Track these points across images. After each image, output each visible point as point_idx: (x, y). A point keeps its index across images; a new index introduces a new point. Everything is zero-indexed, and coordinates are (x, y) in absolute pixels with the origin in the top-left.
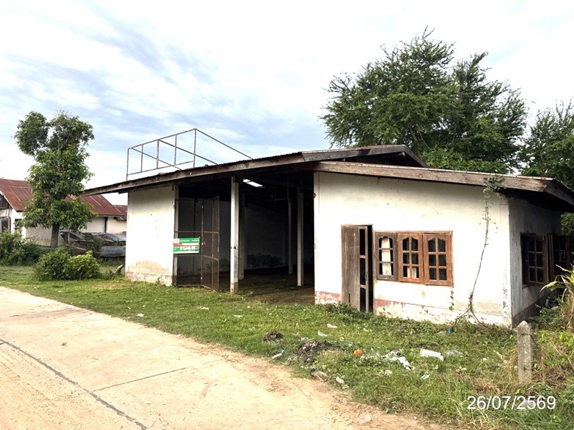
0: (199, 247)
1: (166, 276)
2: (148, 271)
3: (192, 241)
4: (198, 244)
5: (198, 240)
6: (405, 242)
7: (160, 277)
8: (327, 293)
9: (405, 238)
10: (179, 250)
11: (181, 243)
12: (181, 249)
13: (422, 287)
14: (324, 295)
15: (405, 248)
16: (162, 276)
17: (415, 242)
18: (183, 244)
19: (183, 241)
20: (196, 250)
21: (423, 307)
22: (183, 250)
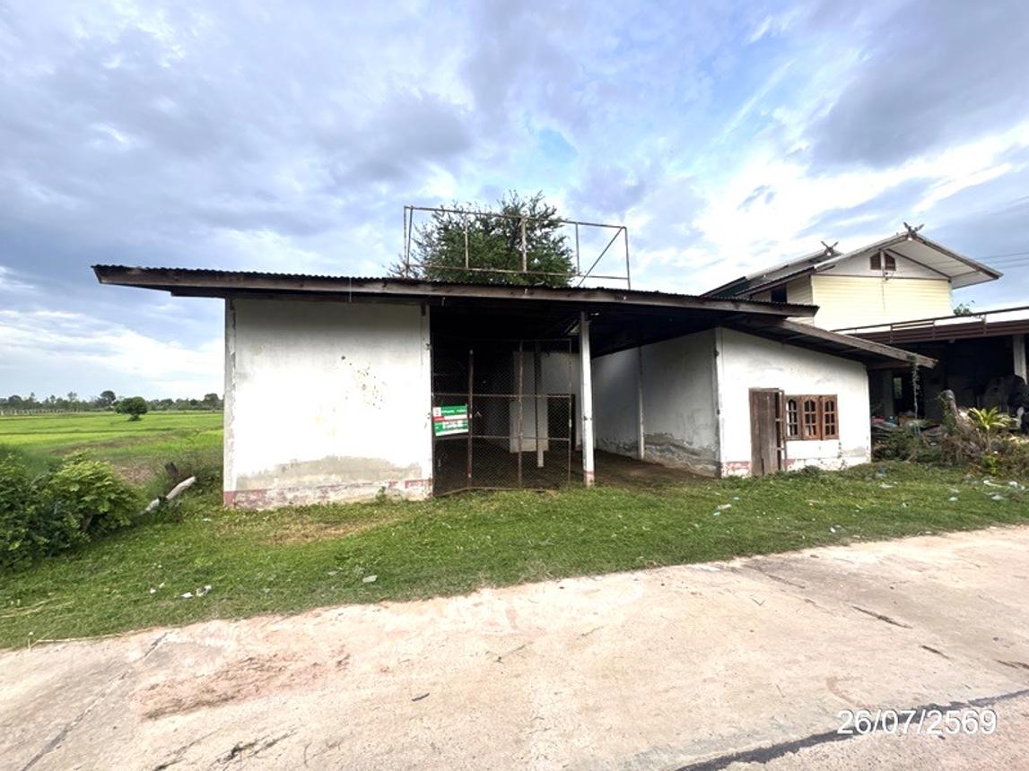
0: (467, 421)
1: (407, 483)
2: (335, 479)
3: (458, 411)
4: (465, 416)
5: (463, 409)
6: (807, 403)
7: (387, 485)
8: (735, 463)
9: (806, 400)
10: (441, 429)
11: (443, 416)
12: (444, 427)
13: (819, 442)
14: (732, 465)
15: (807, 409)
16: (392, 484)
17: (813, 403)
18: (446, 418)
19: (445, 412)
20: (464, 428)
21: (819, 459)
22: (446, 429)
